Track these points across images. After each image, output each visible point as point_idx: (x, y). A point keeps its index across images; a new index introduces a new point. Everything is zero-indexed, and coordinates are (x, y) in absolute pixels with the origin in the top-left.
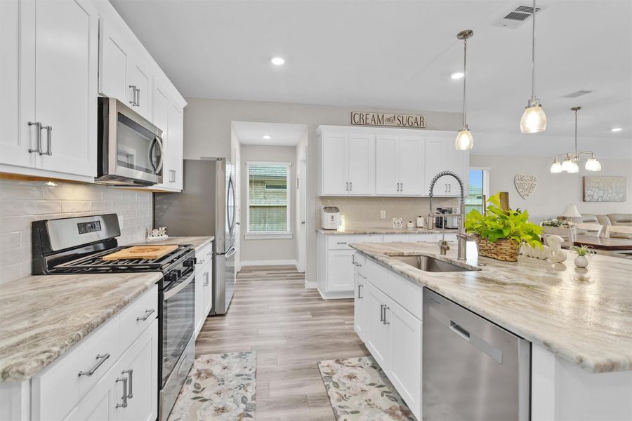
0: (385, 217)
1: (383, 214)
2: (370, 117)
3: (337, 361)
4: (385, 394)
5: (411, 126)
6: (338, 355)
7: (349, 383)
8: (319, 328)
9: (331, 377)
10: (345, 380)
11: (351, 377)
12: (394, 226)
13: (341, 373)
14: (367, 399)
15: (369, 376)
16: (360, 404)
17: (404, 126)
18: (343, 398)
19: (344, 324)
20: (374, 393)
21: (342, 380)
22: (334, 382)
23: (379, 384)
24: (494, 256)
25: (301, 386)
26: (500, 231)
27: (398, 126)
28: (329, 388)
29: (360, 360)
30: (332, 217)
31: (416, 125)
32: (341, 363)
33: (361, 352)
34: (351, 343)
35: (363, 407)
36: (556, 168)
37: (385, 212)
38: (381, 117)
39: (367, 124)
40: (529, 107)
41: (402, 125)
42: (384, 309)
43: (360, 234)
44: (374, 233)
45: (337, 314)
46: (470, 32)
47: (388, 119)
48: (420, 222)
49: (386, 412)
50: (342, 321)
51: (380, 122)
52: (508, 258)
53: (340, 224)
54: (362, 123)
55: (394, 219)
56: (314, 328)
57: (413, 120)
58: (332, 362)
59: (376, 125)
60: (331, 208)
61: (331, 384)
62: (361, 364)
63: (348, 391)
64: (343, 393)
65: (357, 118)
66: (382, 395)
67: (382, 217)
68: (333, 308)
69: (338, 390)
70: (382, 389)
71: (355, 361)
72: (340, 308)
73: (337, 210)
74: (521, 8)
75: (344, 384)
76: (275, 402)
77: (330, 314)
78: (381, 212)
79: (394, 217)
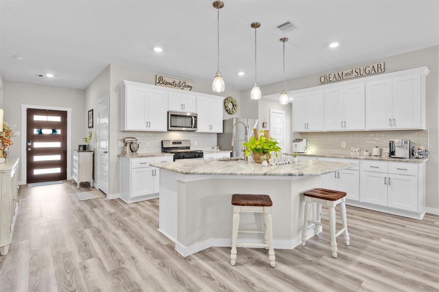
0: (345, 147)
1: (344, 144)
2: (332, 76)
5: (369, 74)
12: (352, 153)
17: (362, 76)
27: (356, 77)
30: (296, 145)
31: (373, 72)
37: (345, 142)
38: (340, 74)
39: (330, 82)
41: (359, 75)
47: (347, 74)
51: (340, 78)
54: (326, 82)
55: (352, 149)
57: (370, 69)
59: (337, 81)
60: (299, 139)
65: (323, 79)
67: (342, 147)
78: (342, 142)
79: (353, 147)
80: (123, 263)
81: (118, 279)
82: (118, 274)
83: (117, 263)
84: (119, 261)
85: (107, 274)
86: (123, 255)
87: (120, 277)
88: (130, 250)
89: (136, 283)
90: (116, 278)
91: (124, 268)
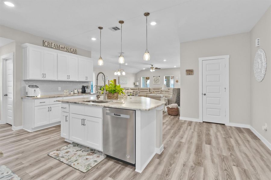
0: (60, 90)
1: (60, 89)
2: (53, 44)
3: (57, 150)
4: (84, 151)
5: (72, 52)
6: (56, 148)
7: (67, 154)
8: (39, 143)
9: (58, 156)
10: (65, 154)
11: (67, 152)
12: (65, 93)
13: (62, 153)
14: (78, 155)
15: (74, 149)
16: (76, 158)
17: (69, 52)
18: (68, 160)
19: (51, 138)
20: (79, 153)
21: (64, 155)
22: (61, 157)
23: (79, 150)
24: (112, 98)
25: (45, 165)
26: (115, 91)
27: (66, 51)
28: (60, 159)
29: (67, 146)
30: (35, 90)
32: (59, 150)
33: (66, 144)
34: (59, 143)
35: (78, 158)
36: (116, 74)
37: (60, 88)
38: (58, 46)
39: (51, 48)
40: (121, 56)
41: (67, 51)
42: (83, 120)
43: (52, 97)
44: (59, 97)
45: (44, 135)
46: (102, 28)
47: (62, 48)
48: (76, 91)
49: (87, 155)
50: (49, 137)
51: (58, 48)
52: (116, 98)
53: (39, 94)
54: (49, 46)
55: (65, 91)
56: (35, 144)
57: (73, 50)
58: (55, 152)
59: (55, 49)
60: (33, 86)
61: (60, 158)
62: (68, 147)
63: (69, 157)
64: (68, 158)
65: (46, 44)
66: (83, 152)
67: (59, 90)
68: (40, 134)
69: (64, 158)
70: (82, 150)
71: (65, 147)
72: (44, 133)
73: (37, 87)
74: (116, 27)
75: (66, 155)
76: (35, 176)
77: (40, 137)
78: (59, 88)
79: (65, 90)
80: (192, 167)
81: (201, 160)
82: (200, 163)
83: (195, 170)
84: (193, 169)
85: (205, 166)
86: (187, 172)
87: (200, 161)
88: (180, 171)
89: (195, 154)
90: (201, 162)
91: (194, 163)
